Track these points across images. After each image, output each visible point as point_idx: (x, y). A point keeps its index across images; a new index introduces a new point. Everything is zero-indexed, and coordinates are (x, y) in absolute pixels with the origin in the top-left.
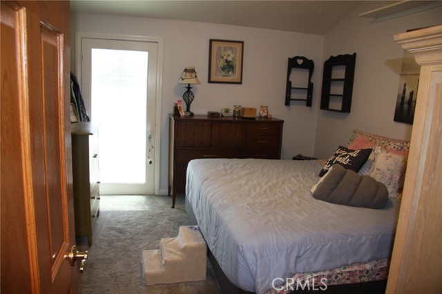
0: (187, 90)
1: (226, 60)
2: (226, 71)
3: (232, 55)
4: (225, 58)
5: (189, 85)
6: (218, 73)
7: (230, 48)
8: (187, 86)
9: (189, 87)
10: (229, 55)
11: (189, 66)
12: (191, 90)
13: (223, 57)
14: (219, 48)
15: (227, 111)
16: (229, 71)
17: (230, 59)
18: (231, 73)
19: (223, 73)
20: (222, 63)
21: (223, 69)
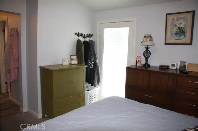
0: (146, 49)
1: (179, 28)
2: (178, 35)
3: (183, 23)
4: (178, 26)
5: (147, 46)
6: (172, 38)
7: (182, 18)
8: (146, 47)
9: (147, 48)
10: (181, 24)
11: (148, 33)
12: (149, 49)
13: (176, 26)
14: (173, 19)
15: (173, 65)
16: (180, 36)
17: (181, 26)
18: (182, 37)
19: (176, 37)
20: (175, 30)
21: (176, 34)
